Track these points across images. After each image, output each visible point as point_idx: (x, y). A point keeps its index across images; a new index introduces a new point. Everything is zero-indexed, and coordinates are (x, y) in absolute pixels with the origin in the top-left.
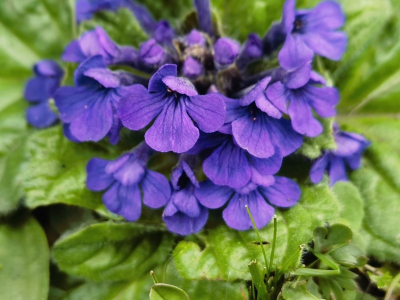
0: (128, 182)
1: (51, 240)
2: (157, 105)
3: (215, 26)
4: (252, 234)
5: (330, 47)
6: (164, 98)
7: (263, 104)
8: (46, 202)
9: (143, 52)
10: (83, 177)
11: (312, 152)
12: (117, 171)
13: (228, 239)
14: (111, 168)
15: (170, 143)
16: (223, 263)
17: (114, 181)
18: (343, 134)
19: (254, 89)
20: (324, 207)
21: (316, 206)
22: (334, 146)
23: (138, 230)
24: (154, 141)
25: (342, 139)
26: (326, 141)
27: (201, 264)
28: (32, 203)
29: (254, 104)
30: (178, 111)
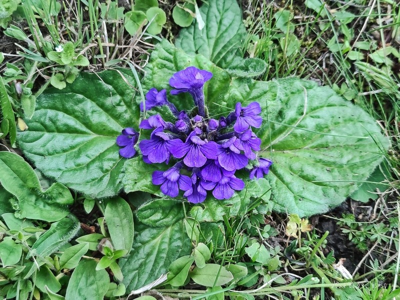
0: (173, 180)
1: (134, 209)
2: (188, 148)
3: (206, 113)
4: (225, 202)
5: (255, 122)
6: (190, 145)
7: (233, 148)
8: (133, 191)
9: (177, 125)
10: (150, 179)
11: (250, 167)
12: (168, 175)
13: (215, 204)
14: (165, 174)
15: (194, 163)
16: (213, 214)
17: (166, 180)
18: (261, 159)
19: (229, 141)
20: (255, 190)
21: (252, 189)
22: (258, 164)
23: (174, 202)
24: (187, 163)
25: (262, 161)
26: (255, 162)
27: (203, 215)
28: (127, 191)
29: (229, 148)
30: (197, 150)
